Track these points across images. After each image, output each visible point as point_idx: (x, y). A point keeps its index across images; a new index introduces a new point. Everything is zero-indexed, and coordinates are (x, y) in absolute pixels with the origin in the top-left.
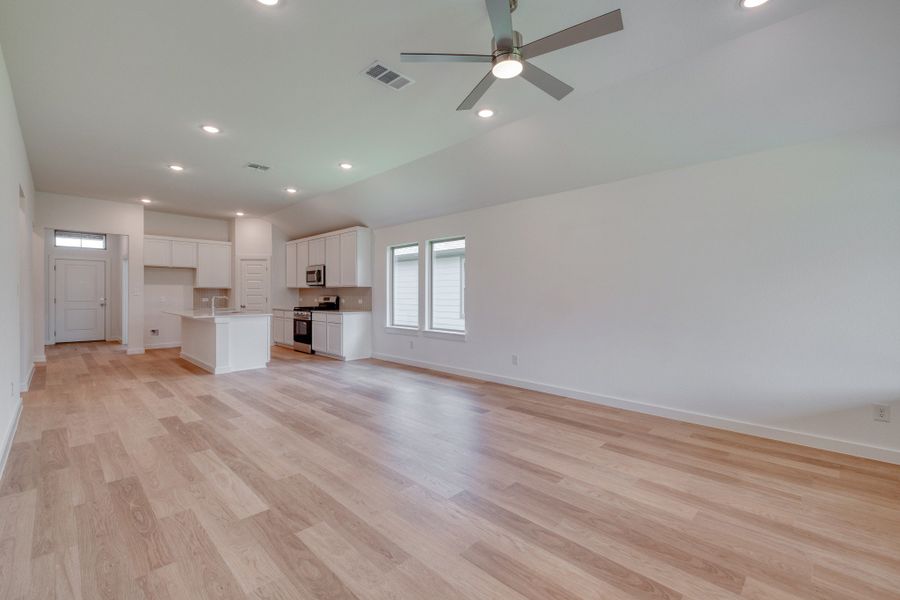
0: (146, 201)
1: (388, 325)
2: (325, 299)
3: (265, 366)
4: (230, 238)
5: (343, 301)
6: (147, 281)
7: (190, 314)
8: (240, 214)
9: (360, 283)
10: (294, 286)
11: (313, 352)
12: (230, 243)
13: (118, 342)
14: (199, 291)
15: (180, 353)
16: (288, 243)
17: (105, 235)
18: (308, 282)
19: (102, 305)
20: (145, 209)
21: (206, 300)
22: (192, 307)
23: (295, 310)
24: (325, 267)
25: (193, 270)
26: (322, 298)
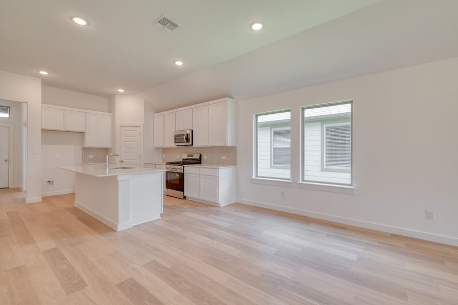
0: (44, 73)
1: (254, 177)
2: (188, 156)
3: (160, 217)
4: (111, 109)
5: (204, 158)
6: (44, 141)
7: (80, 170)
8: (121, 91)
9: (229, 143)
10: (162, 146)
11: (185, 198)
12: (110, 114)
13: (19, 190)
14: (86, 150)
15: (75, 201)
16: (155, 115)
17: (9, 107)
18: (175, 143)
19: (6, 161)
20: (42, 80)
21: (91, 156)
22: (81, 162)
23: (167, 164)
24: (192, 131)
25: (82, 133)
26: (187, 155)
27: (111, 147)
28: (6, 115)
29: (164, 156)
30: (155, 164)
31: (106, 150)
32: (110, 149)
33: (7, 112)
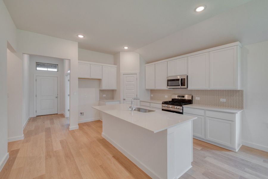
2: (179, 96)
4: (116, 63)
5: (197, 98)
6: (80, 86)
8: (126, 48)
10: (153, 88)
12: (116, 66)
14: (102, 91)
15: (102, 132)
16: (146, 65)
17: (58, 65)
18: (168, 86)
19: (56, 97)
20: (79, 43)
21: (104, 96)
22: (99, 100)
23: (163, 103)
24: (187, 76)
25: (100, 80)
26: (177, 95)
27: (116, 89)
28: (56, 70)
29: (152, 95)
30: (150, 103)
31: (113, 91)
32: (115, 90)
33: (56, 68)
